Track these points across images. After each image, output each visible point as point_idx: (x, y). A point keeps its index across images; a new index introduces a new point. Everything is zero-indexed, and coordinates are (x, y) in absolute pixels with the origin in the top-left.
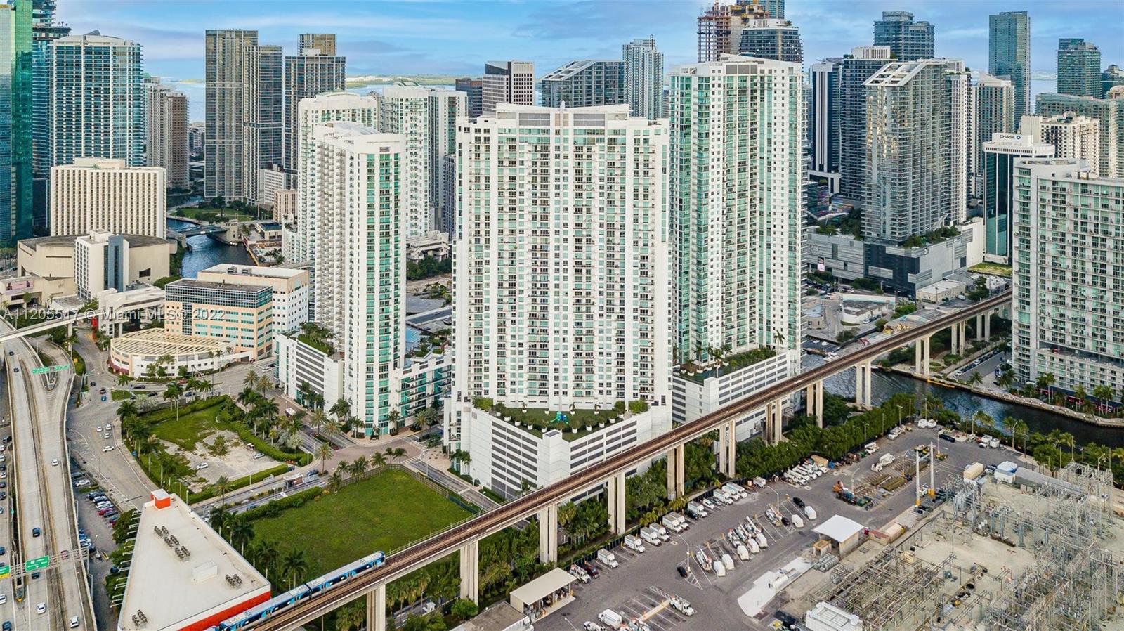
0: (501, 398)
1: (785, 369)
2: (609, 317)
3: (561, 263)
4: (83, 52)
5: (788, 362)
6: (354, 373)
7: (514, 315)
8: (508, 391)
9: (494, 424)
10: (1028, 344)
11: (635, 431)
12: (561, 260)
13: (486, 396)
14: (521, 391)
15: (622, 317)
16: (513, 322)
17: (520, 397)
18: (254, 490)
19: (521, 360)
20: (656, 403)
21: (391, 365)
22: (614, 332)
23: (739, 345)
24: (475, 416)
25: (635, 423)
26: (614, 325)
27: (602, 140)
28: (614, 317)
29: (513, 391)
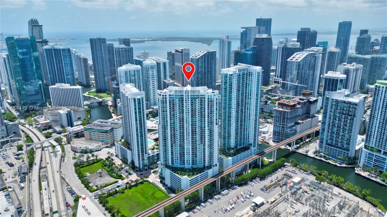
0: (173, 165)
1: (252, 152)
2: (201, 145)
3: (188, 133)
4: (53, 50)
5: (253, 151)
6: (135, 155)
7: (175, 144)
8: (174, 163)
9: (170, 172)
10: (323, 143)
11: (208, 174)
12: (188, 132)
13: (168, 165)
14: (178, 163)
15: (205, 145)
16: (175, 146)
17: (177, 164)
18: (109, 187)
19: (178, 156)
20: (214, 166)
21: (144, 153)
22: (203, 149)
23: (240, 146)
24: (166, 170)
25: (208, 172)
26: (203, 147)
27: (199, 98)
28: (203, 145)
29: (176, 163)
